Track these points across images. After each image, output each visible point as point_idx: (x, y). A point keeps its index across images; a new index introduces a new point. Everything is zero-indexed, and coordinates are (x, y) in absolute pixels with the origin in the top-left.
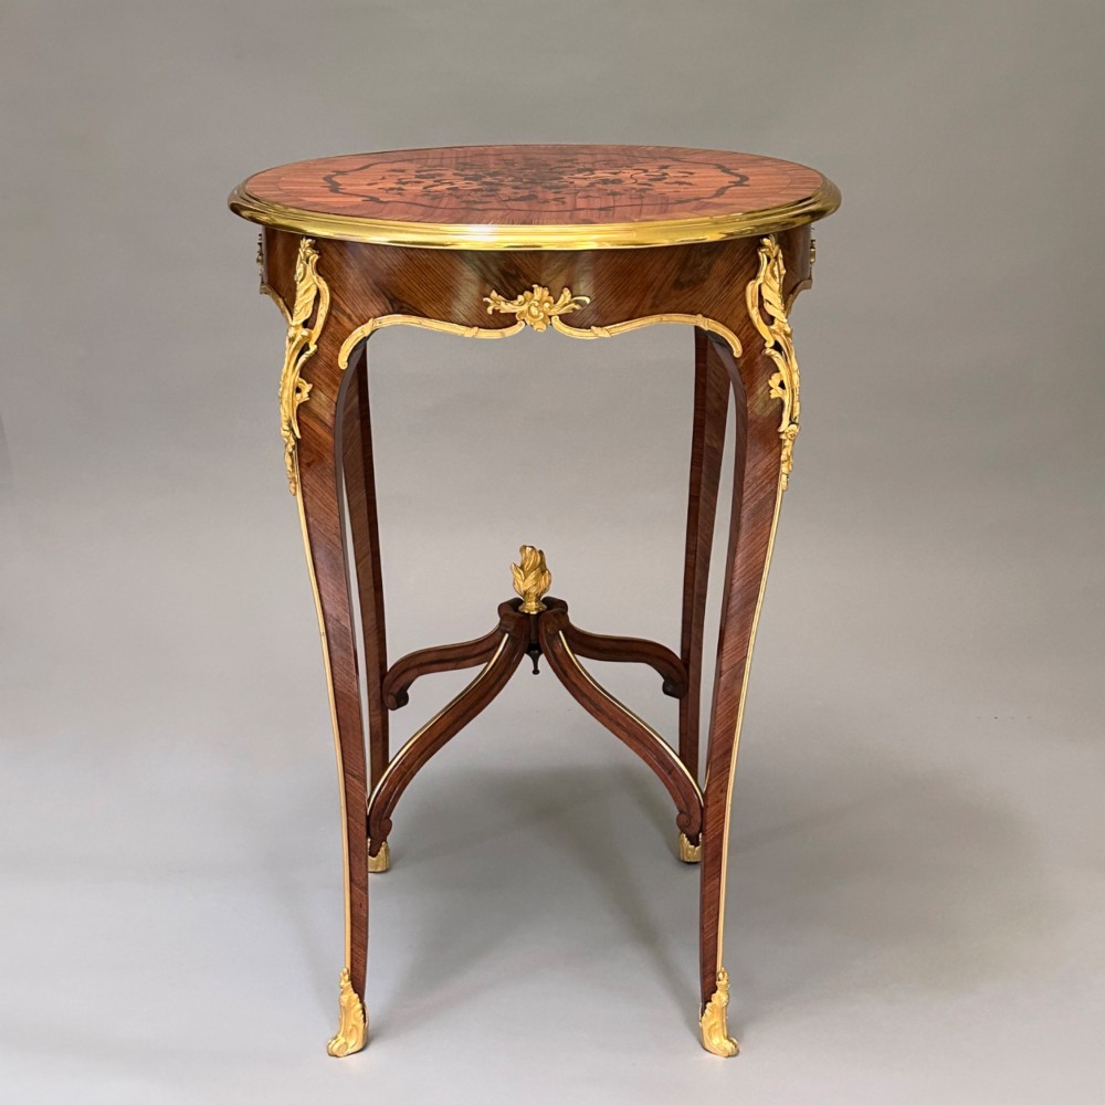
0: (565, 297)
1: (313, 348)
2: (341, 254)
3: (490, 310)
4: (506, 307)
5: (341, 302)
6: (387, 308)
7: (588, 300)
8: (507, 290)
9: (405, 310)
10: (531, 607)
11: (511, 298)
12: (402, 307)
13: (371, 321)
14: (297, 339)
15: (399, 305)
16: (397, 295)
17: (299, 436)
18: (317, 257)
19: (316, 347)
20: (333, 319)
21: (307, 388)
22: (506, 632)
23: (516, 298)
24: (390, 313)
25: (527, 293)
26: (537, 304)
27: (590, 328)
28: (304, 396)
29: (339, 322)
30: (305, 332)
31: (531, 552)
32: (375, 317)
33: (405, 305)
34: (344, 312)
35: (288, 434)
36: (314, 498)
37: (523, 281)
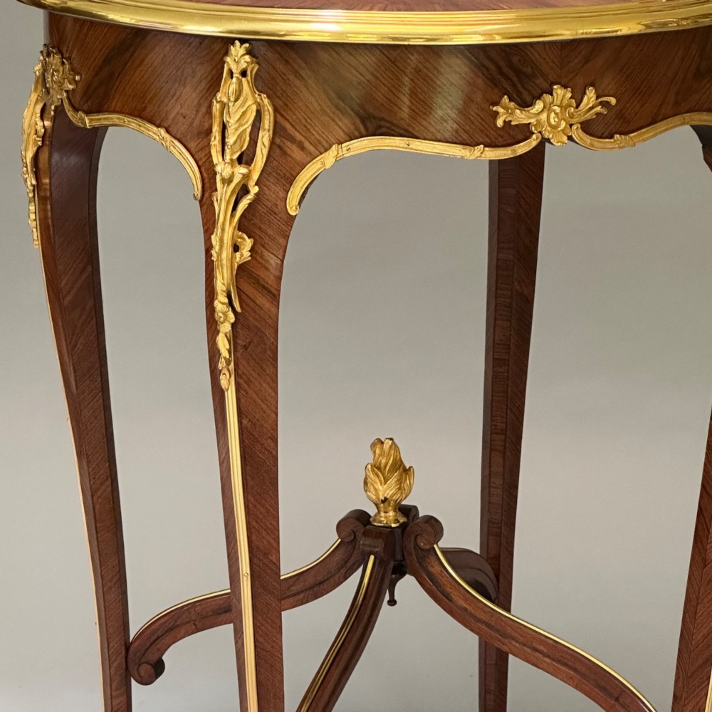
0: (589, 99)
1: (254, 190)
2: (287, 61)
3: (500, 123)
4: (520, 117)
5: (288, 126)
6: (357, 129)
7: (613, 101)
8: (519, 94)
9: (384, 130)
10: (389, 518)
11: (525, 104)
12: (380, 127)
13: (334, 147)
14: (236, 180)
15: (374, 124)
16: (371, 111)
17: (238, 309)
18: (257, 67)
19: (256, 189)
20: (278, 151)
21: (248, 243)
22: (371, 554)
23: (531, 104)
24: (362, 136)
25: (547, 97)
26: (558, 109)
27: (612, 137)
28: (245, 253)
29: (284, 153)
30: (242, 170)
31: (391, 447)
32: (340, 143)
33: (383, 123)
34: (293, 139)
35: (225, 308)
36: (250, 392)
37: (540, 81)
